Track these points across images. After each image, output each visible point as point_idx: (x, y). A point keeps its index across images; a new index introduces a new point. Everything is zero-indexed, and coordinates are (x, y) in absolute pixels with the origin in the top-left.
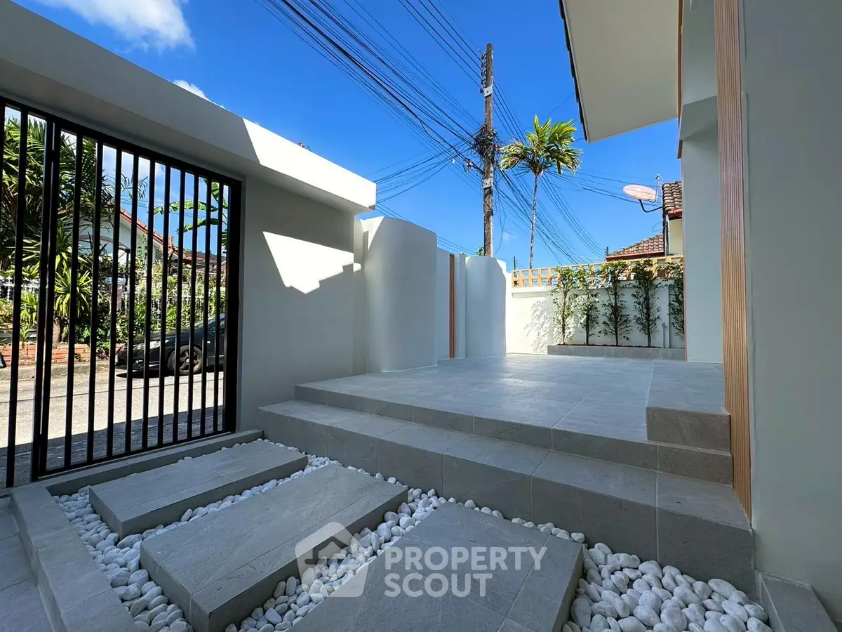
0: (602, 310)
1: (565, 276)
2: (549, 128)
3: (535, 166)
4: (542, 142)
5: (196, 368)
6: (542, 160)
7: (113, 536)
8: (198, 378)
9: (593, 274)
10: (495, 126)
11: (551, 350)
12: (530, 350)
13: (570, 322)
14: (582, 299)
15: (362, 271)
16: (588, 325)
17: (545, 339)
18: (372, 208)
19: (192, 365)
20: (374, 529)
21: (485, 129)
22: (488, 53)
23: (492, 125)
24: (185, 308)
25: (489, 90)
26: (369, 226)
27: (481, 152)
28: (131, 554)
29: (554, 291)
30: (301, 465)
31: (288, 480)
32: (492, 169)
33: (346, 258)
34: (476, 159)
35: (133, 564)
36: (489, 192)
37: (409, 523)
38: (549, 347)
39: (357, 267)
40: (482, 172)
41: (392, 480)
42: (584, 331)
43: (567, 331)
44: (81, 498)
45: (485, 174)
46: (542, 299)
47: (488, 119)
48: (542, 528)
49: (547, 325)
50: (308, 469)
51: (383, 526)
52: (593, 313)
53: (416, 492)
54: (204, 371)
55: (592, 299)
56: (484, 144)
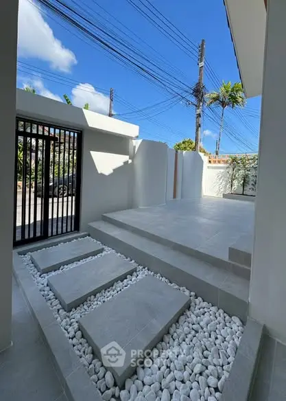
0: (251, 178)
1: (234, 160)
2: (230, 85)
3: (223, 104)
4: (227, 92)
5: (65, 195)
6: (227, 100)
7: (39, 273)
8: (65, 199)
9: (248, 160)
10: (204, 82)
11: (225, 196)
12: (215, 195)
13: (235, 182)
14: (242, 172)
15: (132, 163)
16: (244, 185)
17: (222, 190)
18: (137, 137)
19: (64, 193)
20: (122, 281)
21: (198, 84)
22: (203, 45)
23: (203, 82)
24: (61, 167)
25: (202, 64)
26: (137, 143)
27: (196, 96)
28: (45, 281)
29: (228, 167)
30: (101, 251)
31: (96, 257)
32: (201, 104)
33: (126, 158)
34: (193, 100)
35: (45, 284)
36: (199, 115)
37: (135, 280)
38: (223, 194)
39: (130, 161)
40: (196, 106)
41: (133, 261)
42: (242, 188)
43: (233, 187)
44: (28, 257)
45: (197, 107)
46: (222, 170)
47: (200, 79)
48: (181, 288)
49: (224, 183)
50: (104, 253)
51: (125, 280)
52: (247, 179)
53: (141, 267)
54: (67, 196)
55: (247, 172)
56: (198, 92)
